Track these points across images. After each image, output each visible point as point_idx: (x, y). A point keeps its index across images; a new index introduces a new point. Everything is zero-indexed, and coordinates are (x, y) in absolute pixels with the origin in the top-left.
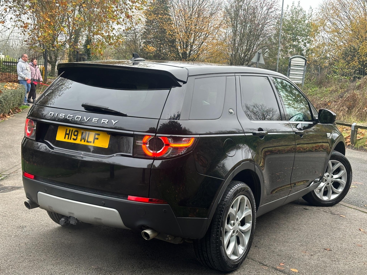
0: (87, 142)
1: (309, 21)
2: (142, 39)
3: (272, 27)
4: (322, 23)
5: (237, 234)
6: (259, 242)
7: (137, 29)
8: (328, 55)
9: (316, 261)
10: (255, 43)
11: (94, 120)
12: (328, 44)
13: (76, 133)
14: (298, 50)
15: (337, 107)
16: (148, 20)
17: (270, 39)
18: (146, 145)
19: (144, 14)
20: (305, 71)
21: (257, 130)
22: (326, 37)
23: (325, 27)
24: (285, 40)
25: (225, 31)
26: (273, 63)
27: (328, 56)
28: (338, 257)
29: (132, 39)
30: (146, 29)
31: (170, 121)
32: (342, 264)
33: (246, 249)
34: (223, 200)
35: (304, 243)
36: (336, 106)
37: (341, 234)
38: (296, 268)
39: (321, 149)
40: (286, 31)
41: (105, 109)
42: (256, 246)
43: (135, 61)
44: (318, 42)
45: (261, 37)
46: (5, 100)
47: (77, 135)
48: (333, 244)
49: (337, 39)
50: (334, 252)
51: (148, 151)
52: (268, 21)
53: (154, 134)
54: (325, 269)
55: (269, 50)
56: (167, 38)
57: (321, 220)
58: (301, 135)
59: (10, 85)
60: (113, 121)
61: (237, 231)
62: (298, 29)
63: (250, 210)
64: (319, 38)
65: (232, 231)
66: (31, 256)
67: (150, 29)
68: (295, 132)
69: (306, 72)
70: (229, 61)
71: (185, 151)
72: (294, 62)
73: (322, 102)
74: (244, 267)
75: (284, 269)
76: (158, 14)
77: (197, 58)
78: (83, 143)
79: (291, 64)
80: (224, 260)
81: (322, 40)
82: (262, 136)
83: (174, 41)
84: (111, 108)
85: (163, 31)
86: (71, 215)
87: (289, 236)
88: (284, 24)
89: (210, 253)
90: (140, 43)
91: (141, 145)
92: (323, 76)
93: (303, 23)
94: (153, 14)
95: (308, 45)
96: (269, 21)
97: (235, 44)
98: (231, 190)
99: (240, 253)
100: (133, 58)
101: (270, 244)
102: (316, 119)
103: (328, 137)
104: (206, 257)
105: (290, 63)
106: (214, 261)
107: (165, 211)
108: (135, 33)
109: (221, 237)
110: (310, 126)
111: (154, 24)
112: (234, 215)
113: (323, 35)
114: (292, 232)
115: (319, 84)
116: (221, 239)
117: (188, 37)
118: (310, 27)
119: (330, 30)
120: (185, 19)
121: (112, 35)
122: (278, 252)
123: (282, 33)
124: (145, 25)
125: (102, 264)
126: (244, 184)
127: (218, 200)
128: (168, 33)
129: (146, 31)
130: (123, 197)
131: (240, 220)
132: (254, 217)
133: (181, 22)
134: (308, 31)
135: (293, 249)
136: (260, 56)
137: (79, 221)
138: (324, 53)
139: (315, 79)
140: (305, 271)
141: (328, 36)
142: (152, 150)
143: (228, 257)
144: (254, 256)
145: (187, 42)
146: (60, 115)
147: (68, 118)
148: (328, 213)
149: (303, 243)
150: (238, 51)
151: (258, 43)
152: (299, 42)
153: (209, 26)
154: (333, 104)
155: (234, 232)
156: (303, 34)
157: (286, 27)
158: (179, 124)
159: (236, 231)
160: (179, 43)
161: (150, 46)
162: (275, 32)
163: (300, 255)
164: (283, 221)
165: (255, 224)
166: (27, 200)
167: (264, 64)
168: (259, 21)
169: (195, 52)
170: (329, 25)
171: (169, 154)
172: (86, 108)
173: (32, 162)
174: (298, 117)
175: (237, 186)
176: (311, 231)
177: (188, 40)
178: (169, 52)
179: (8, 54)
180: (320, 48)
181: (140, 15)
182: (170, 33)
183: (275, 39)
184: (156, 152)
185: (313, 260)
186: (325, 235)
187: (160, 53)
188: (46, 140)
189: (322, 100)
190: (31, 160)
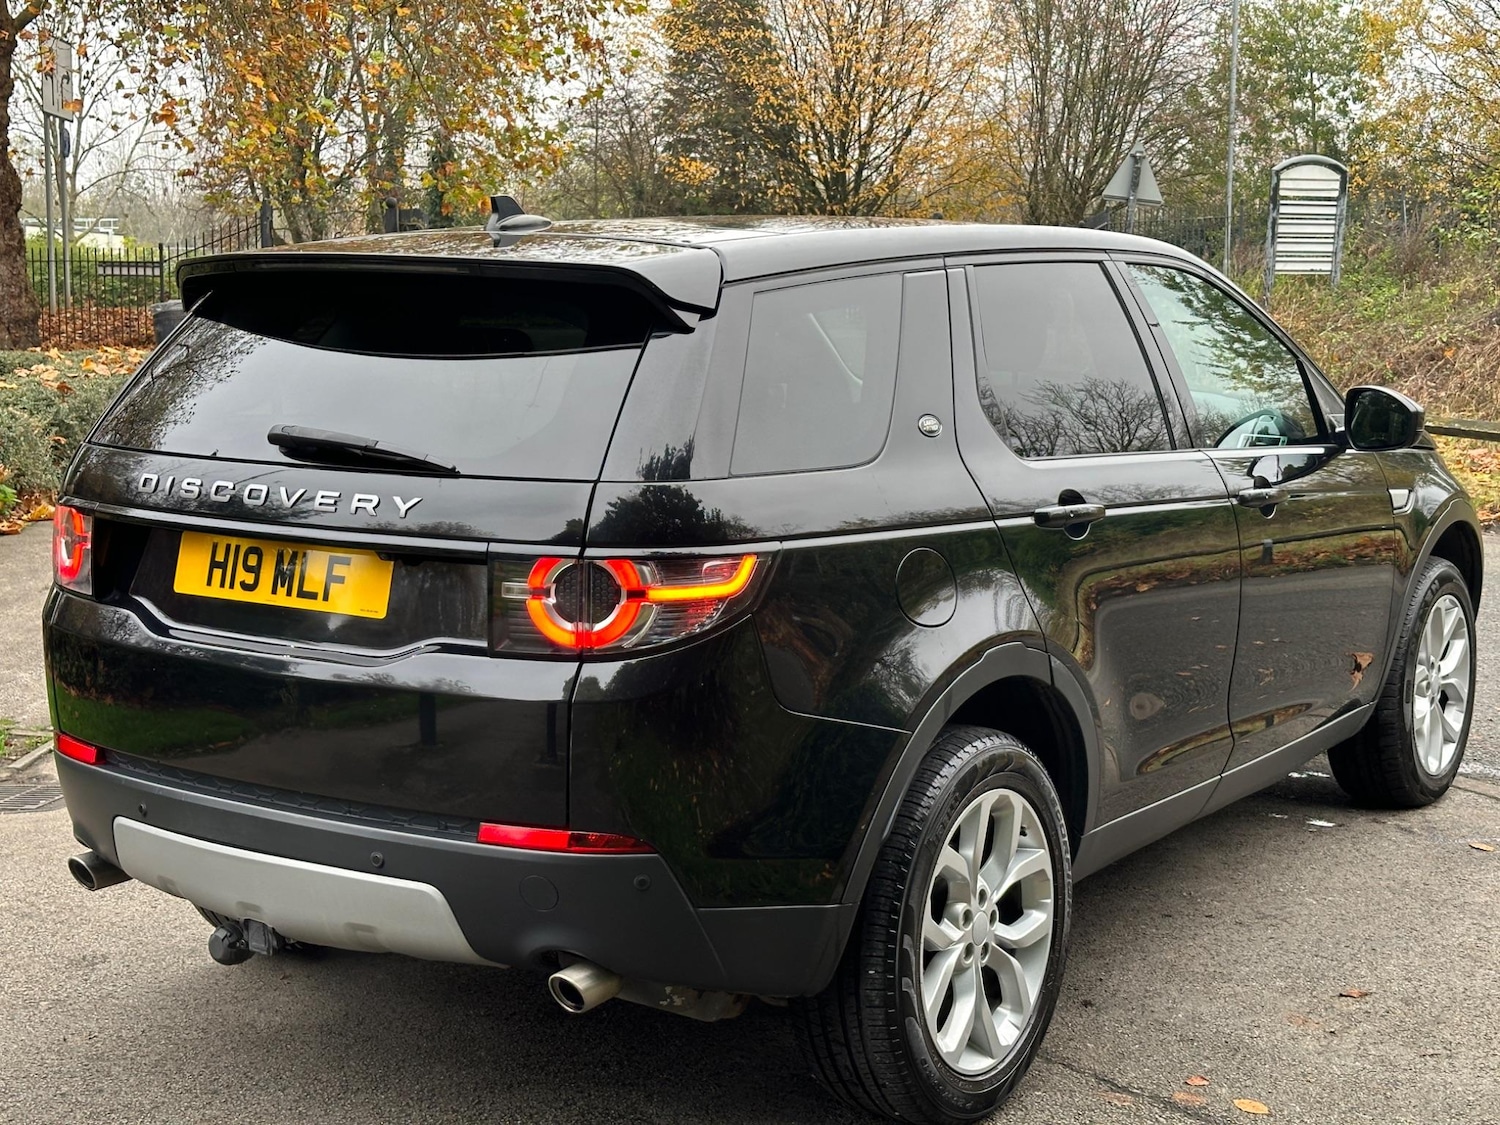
0: (298, 596)
1: (1355, 7)
2: (658, 134)
3: (1199, 41)
4: (1409, 14)
5: (983, 959)
6: (1099, 983)
7: (636, 91)
8: (1446, 147)
9: (1349, 1062)
10: (1130, 116)
11: (318, 500)
12: (1440, 99)
13: (253, 561)
14: (1315, 132)
15: (1483, 366)
16: (681, 53)
17: (1192, 95)
18: (545, 600)
19: (663, 31)
20: (1341, 221)
21: (1056, 501)
22: (1430, 70)
23: (1425, 29)
24: (1256, 93)
25: (1001, 75)
26: (1211, 192)
27: (1447, 149)
28: (1450, 1038)
29: (618, 137)
30: (671, 91)
31: (649, 487)
32: (1465, 1071)
33: (1032, 1022)
34: (905, 814)
35: (1301, 981)
36: (1480, 361)
37: (1468, 929)
38: (1259, 1095)
39: (1384, 554)
40: (1260, 57)
41: (366, 448)
42: (1086, 1004)
43: (504, 228)
44: (1396, 95)
45: (1156, 88)
46: (83, 420)
47: (256, 570)
48: (1432, 979)
49: (1480, 74)
50: (1435, 1012)
51: (554, 624)
52: (1181, 19)
53: (575, 551)
54: (1389, 1094)
55: (1190, 141)
56: (758, 121)
57: (1386, 871)
58: (1266, 506)
59: (112, 356)
60: (398, 500)
61: (986, 946)
62: (1310, 46)
63: (1042, 851)
64: (1402, 77)
65: (960, 948)
66: (101, 1091)
67: (689, 89)
68: (1235, 496)
69: (1347, 224)
70: (1024, 199)
71: (716, 615)
72: (1290, 185)
73: (1416, 346)
74: (1027, 1101)
75: (1204, 1100)
76: (719, 23)
77: (887, 195)
78: (282, 600)
79: (1282, 193)
80: (928, 1076)
81: (1416, 83)
82: (1078, 524)
83: (788, 133)
84: (389, 441)
85: (743, 95)
86: (251, 915)
87: (1237, 952)
88: (1248, 27)
89: (861, 1049)
90: (653, 149)
91: (524, 601)
92: (1421, 238)
93: (1328, 17)
94: (695, 26)
95: (1355, 109)
96: (1184, 20)
97: (1043, 125)
98: (946, 771)
99: (1003, 1043)
100: (494, 217)
101: (1147, 991)
102: (1337, 430)
103: (1395, 505)
104: (846, 1067)
105: (1276, 188)
106: (884, 1085)
107: (642, 883)
108: (628, 111)
109: (905, 980)
110: (1313, 464)
111: (704, 69)
112: (964, 878)
113: (1416, 63)
114: (1250, 931)
115: (1406, 271)
116: (909, 987)
117: (847, 112)
118: (1361, 33)
119: (1447, 39)
120: (831, 39)
121: (525, 128)
122: (1182, 1027)
123: (1245, 67)
124: (667, 75)
125: (399, 1118)
126: (1005, 741)
127: (881, 821)
128: (761, 101)
129: (672, 98)
130: (462, 829)
131: (997, 897)
132: (1060, 881)
133: (817, 49)
134: (1352, 50)
135: (1252, 1007)
136: (1139, 169)
137: (284, 938)
138: (1428, 137)
139: (1388, 249)
140: (1298, 1109)
141: (1440, 63)
142: (570, 620)
143: (945, 1063)
144: (1076, 1048)
145: (844, 134)
146: (184, 485)
147: (214, 497)
148: (1421, 835)
149: (1298, 978)
150: (1057, 153)
151: (1143, 115)
152: (1316, 100)
153: (933, 60)
154: (1466, 353)
155: (969, 951)
156: (1331, 66)
157: (1261, 40)
158: (689, 497)
159: (978, 949)
160: (811, 140)
161: (694, 159)
162: (1210, 63)
163: (1280, 1034)
164: (1215, 881)
165: (1067, 909)
166: (80, 852)
167: (1159, 202)
168: (1143, 24)
169: (883, 168)
170: (1439, 18)
171: (647, 635)
172: (286, 447)
173: (93, 690)
174: (1257, 430)
175: (974, 750)
176: (1338, 922)
177: (848, 124)
178: (769, 179)
179: (138, 229)
180: (1407, 118)
181: (643, 35)
182: (772, 99)
183: (1213, 91)
184: (587, 626)
185: (1339, 1056)
186: (1397, 936)
187: (733, 187)
188: (137, 595)
189: (1417, 336)
190: (88, 679)
